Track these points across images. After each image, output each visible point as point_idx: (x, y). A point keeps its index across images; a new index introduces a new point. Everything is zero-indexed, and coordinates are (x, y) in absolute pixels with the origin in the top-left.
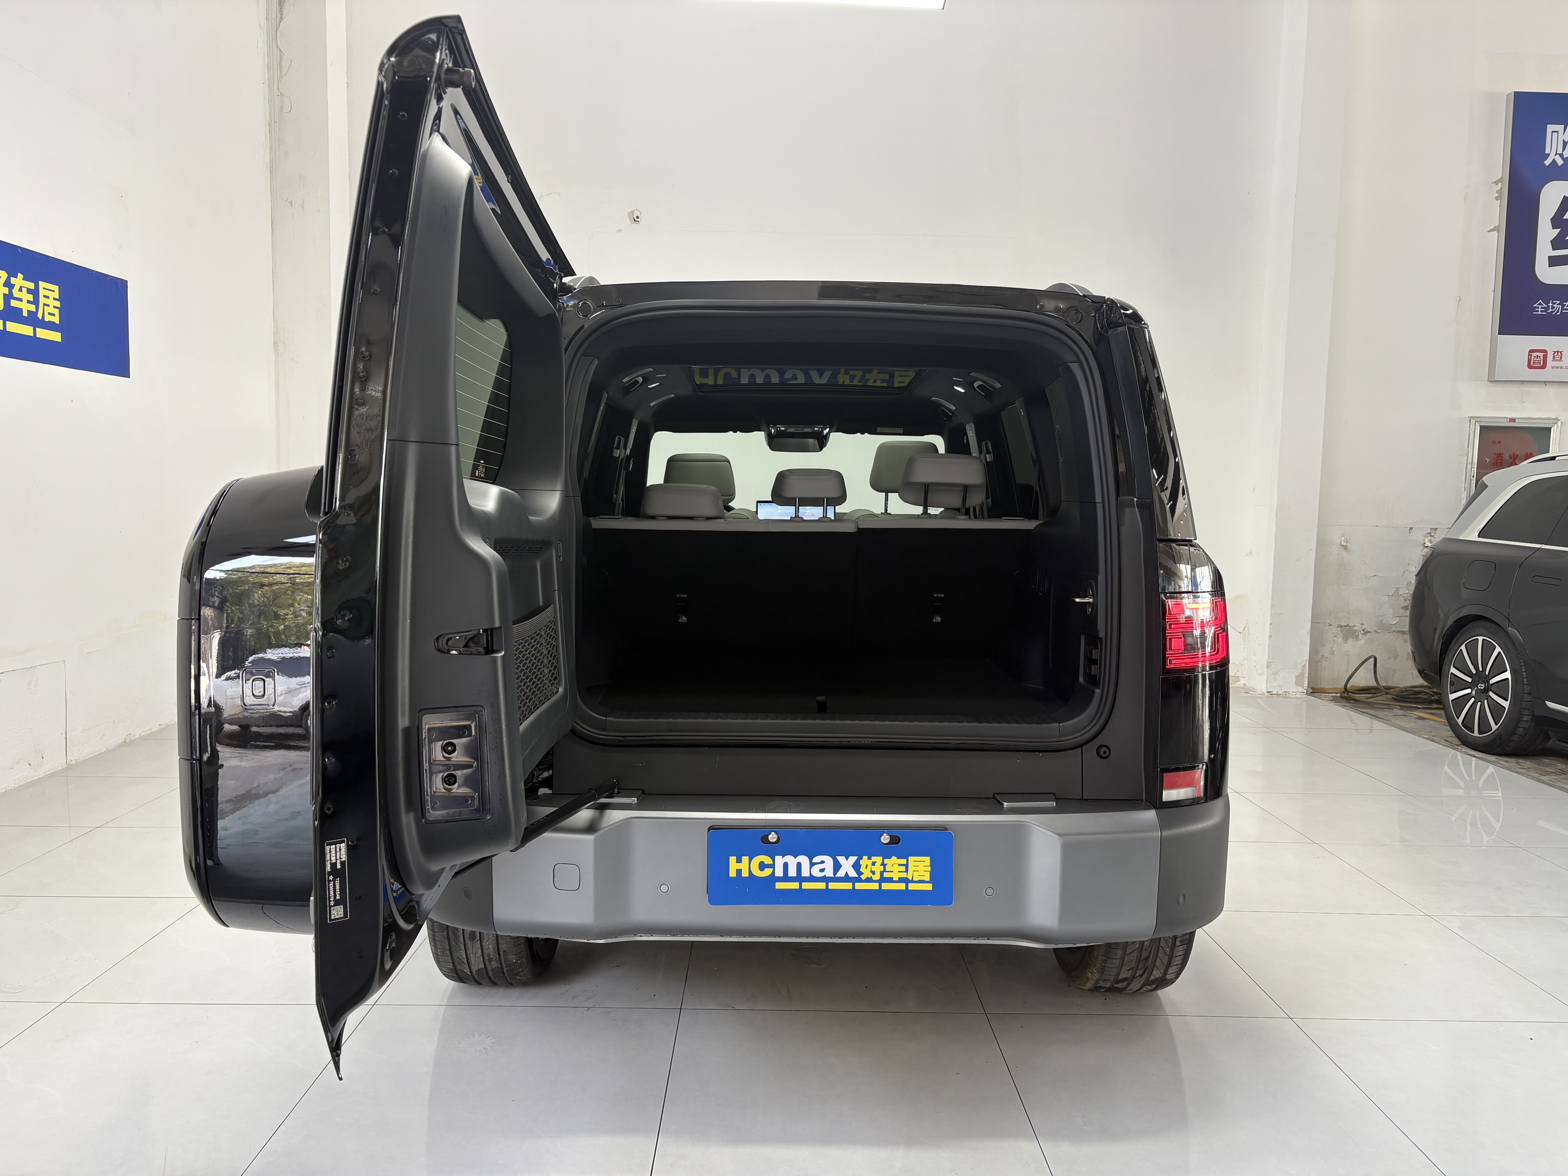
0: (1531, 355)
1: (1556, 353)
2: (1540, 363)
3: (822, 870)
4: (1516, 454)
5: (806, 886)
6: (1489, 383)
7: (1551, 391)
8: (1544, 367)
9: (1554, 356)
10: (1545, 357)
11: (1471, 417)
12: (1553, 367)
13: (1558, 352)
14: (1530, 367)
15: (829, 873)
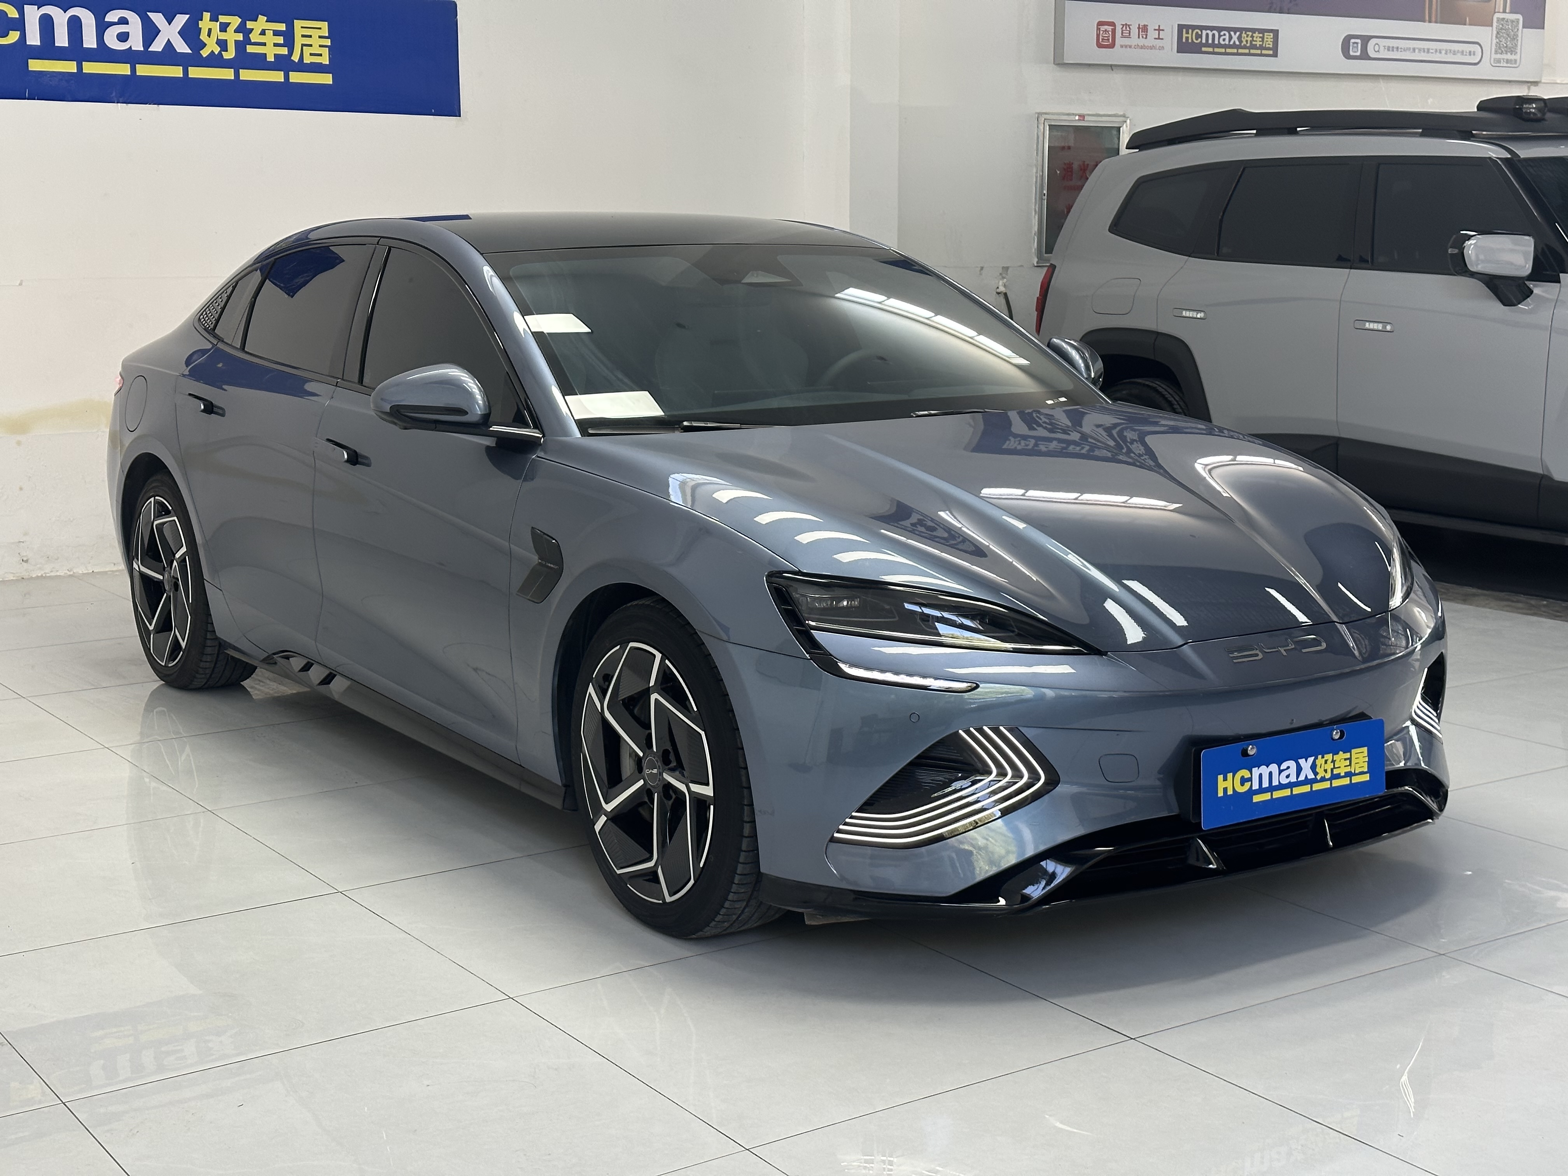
0: (1100, 28)
1: (1125, 27)
2: (1108, 40)
3: (1288, 777)
4: (1086, 163)
5: (1277, 794)
6: (1055, 66)
7: (1117, 77)
8: (1112, 46)
9: (1122, 32)
10: (1114, 31)
11: (1039, 114)
12: (1122, 46)
13: (1126, 24)
14: (1099, 45)
15: (1293, 779)
